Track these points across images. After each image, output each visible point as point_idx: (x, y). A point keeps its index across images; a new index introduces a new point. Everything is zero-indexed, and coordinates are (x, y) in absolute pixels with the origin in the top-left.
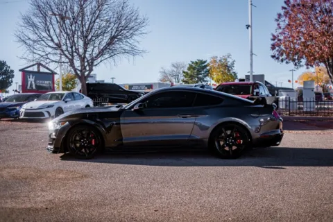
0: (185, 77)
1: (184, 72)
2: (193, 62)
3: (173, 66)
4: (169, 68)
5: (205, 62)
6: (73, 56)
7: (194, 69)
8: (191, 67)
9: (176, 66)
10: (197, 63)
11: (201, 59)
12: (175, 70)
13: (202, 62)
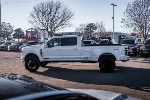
0: (85, 30)
1: (85, 28)
2: (88, 24)
3: (80, 25)
4: (79, 26)
5: (93, 24)
6: (48, 27)
7: (89, 26)
8: (87, 26)
9: (81, 25)
10: (90, 24)
11: (92, 23)
12: (81, 27)
13: (92, 24)
